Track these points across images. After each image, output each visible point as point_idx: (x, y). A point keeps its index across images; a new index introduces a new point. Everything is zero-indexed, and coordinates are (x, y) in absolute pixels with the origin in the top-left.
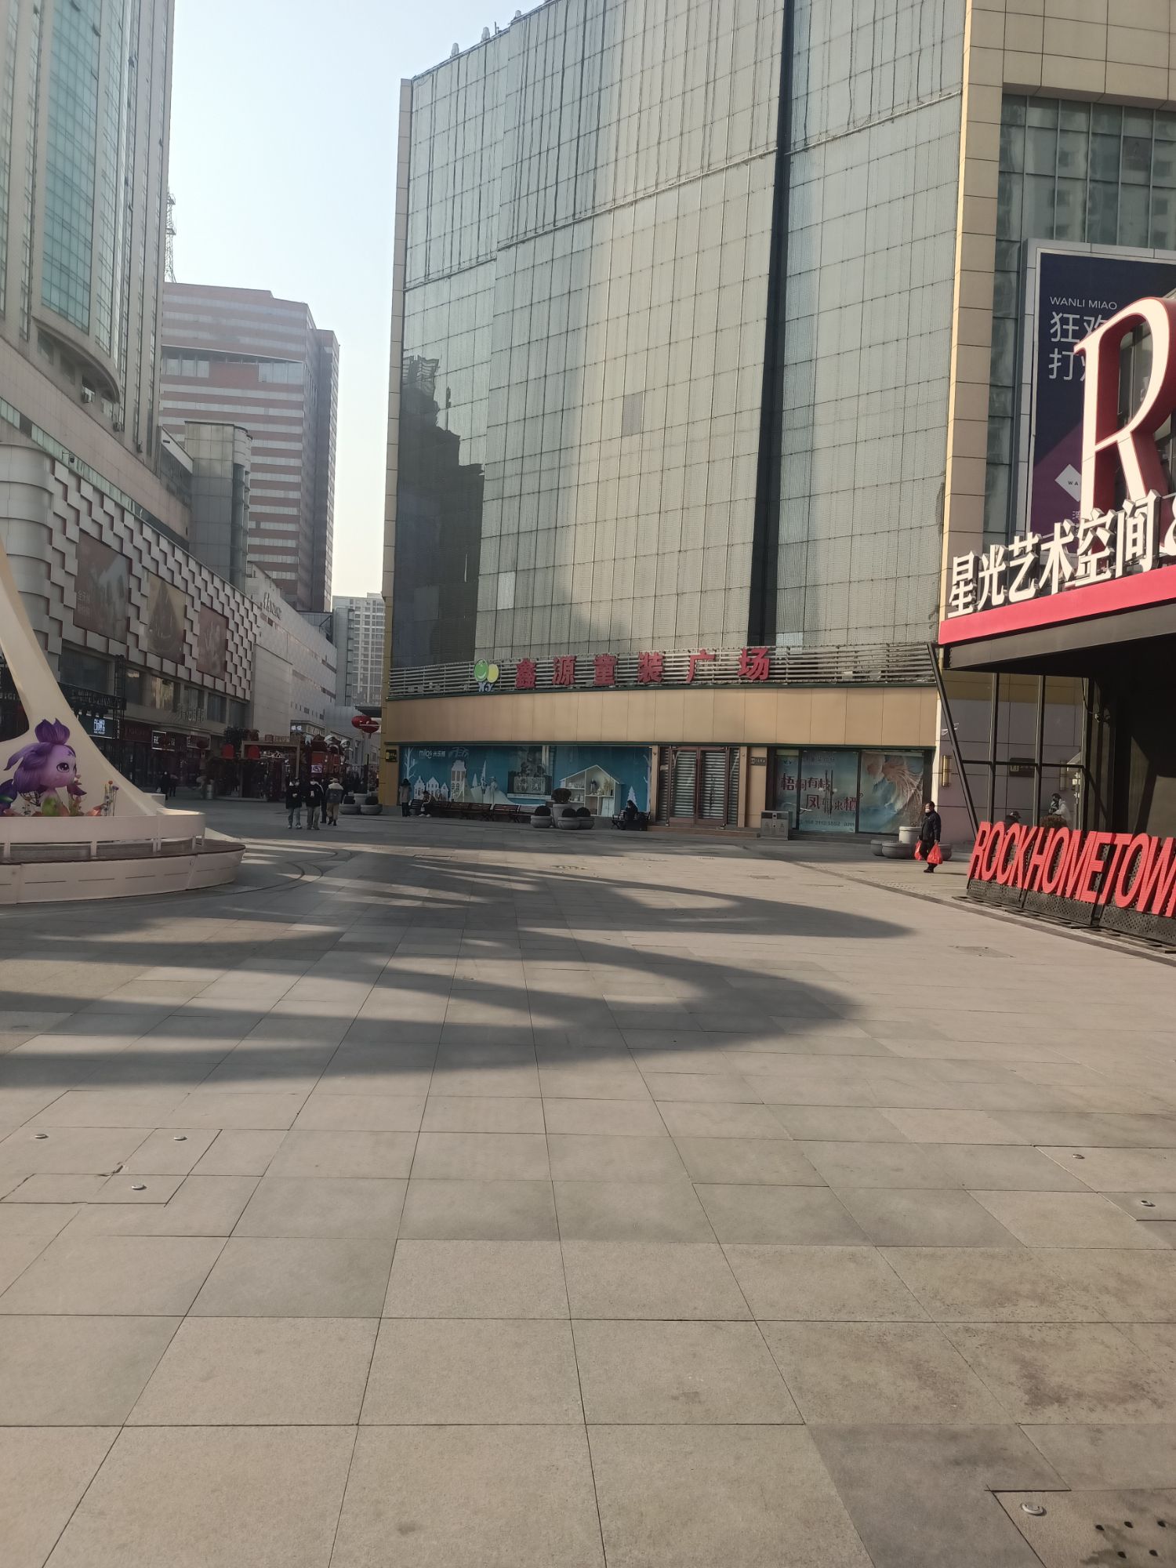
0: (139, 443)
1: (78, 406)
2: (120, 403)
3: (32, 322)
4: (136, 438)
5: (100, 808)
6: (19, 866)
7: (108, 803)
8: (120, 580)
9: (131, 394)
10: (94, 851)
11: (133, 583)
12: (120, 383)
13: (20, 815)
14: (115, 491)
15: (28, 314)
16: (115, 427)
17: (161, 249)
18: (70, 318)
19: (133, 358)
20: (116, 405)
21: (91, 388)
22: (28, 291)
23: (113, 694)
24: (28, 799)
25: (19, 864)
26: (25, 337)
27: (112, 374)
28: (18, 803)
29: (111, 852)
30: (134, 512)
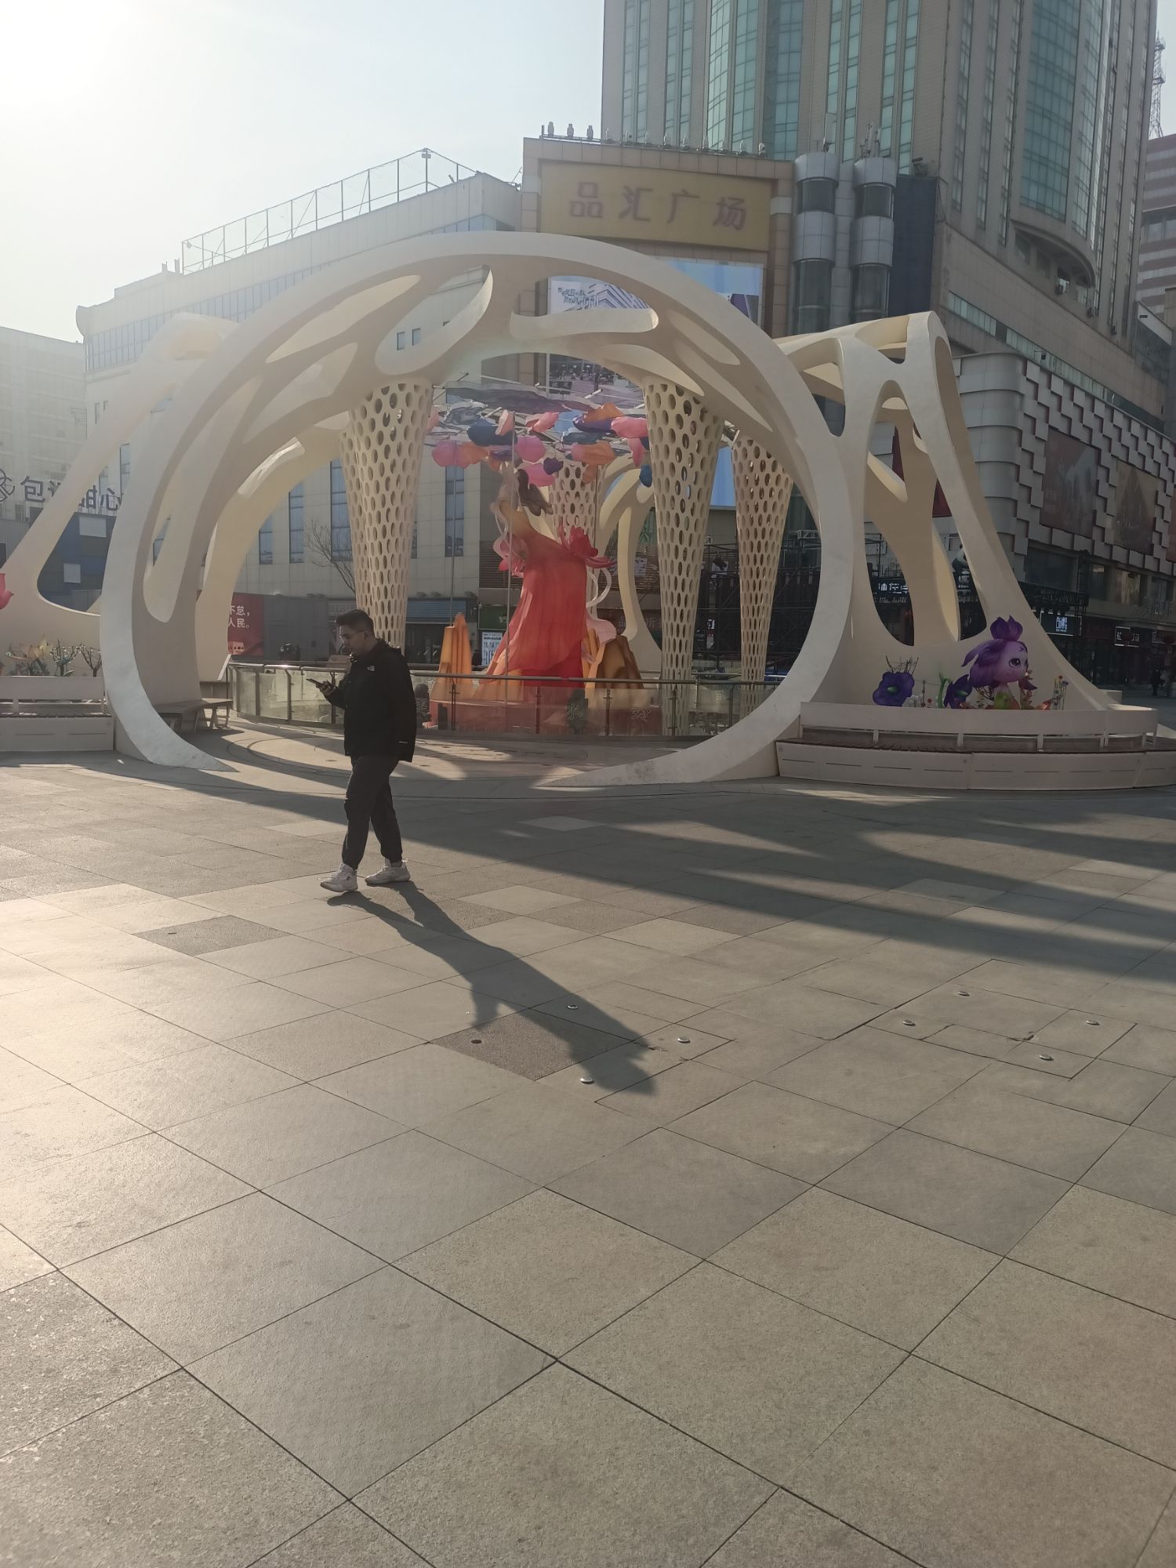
0: (1114, 325)
1: (1053, 300)
2: (1095, 286)
3: (1010, 224)
4: (1110, 320)
5: (1048, 703)
6: (970, 755)
7: (1058, 698)
8: (1088, 473)
9: (1108, 273)
10: (1040, 744)
11: (1101, 474)
12: (1095, 266)
13: (973, 708)
14: (1087, 380)
15: (1007, 219)
16: (1089, 314)
17: (1145, 105)
18: (1048, 211)
19: (1111, 234)
20: (1091, 290)
21: (1065, 278)
22: (1007, 195)
23: (1075, 591)
24: (982, 693)
25: (970, 753)
26: (1003, 242)
27: (1087, 257)
28: (973, 696)
29: (1057, 745)
30: (1105, 400)
